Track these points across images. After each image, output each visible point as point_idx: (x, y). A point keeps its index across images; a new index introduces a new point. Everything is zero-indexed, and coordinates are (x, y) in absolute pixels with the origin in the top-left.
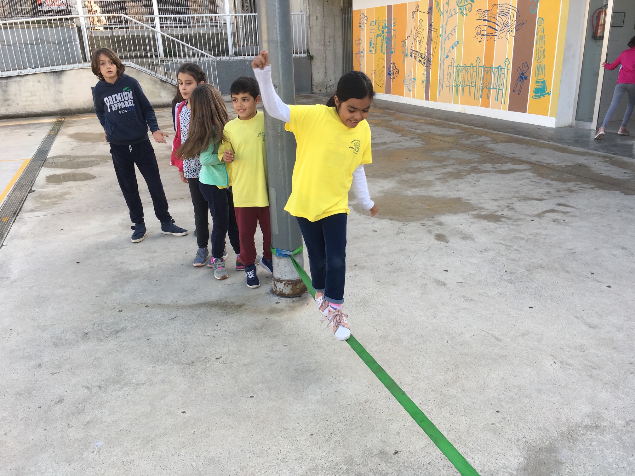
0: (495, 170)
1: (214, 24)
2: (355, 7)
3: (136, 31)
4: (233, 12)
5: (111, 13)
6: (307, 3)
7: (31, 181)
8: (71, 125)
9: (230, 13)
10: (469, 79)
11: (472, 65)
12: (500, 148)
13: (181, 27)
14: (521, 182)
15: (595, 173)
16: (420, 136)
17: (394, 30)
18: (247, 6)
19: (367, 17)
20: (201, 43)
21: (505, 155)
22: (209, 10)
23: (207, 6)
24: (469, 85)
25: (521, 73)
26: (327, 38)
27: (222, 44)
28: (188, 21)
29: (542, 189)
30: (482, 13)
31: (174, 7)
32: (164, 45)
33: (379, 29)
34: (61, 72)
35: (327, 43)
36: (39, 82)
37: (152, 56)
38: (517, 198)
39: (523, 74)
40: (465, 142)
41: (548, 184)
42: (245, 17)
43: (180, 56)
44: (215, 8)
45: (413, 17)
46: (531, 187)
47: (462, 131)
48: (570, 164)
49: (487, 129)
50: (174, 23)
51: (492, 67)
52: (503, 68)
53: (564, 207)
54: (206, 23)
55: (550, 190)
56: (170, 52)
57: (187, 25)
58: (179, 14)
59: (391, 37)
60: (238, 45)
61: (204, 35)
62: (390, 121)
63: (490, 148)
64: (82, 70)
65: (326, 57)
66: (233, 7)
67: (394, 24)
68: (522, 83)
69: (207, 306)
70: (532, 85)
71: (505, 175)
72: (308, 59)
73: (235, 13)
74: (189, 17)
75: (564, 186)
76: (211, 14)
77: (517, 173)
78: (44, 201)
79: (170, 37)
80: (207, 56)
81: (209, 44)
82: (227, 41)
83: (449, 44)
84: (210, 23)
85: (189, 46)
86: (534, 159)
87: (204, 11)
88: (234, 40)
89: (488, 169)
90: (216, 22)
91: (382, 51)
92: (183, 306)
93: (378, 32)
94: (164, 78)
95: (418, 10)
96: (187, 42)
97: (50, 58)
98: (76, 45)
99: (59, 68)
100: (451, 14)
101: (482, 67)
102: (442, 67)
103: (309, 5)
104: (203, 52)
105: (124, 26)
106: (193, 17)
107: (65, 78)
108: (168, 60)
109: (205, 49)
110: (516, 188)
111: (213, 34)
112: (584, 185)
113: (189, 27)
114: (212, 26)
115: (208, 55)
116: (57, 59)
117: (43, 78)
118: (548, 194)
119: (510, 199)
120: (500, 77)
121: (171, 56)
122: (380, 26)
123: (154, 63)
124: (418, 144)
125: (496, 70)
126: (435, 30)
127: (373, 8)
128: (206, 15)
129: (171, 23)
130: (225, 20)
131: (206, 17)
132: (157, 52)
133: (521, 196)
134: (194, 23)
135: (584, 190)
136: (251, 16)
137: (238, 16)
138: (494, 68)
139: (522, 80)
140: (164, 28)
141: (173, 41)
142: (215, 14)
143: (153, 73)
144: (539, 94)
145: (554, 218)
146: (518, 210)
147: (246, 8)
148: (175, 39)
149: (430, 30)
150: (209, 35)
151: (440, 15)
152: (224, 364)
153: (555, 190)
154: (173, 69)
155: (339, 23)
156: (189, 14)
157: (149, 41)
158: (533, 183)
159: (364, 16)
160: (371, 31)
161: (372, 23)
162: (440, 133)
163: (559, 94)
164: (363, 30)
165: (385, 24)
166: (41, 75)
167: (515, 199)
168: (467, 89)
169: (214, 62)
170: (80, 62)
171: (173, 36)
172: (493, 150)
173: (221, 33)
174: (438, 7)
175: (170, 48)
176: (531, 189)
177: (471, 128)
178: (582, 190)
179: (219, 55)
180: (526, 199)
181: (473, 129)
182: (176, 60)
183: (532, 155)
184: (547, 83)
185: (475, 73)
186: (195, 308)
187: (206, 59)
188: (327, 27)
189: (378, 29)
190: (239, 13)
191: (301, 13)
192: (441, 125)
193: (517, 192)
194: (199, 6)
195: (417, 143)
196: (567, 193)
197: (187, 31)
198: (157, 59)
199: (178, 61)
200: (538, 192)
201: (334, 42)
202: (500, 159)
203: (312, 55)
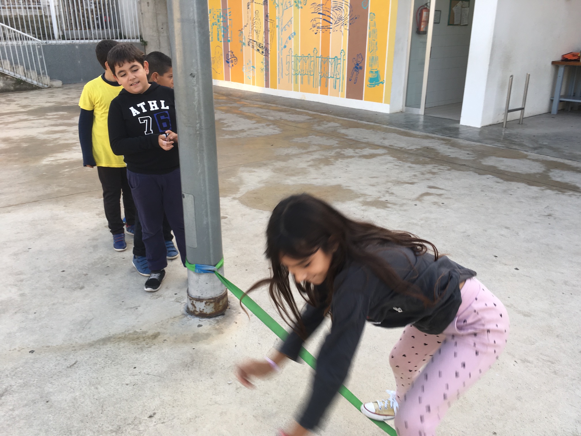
0: (358, 155)
1: (37, 6)
10: (307, 68)
11: (309, 56)
12: (352, 133)
15: (443, 155)
16: (275, 122)
17: (230, 20)
21: (359, 140)
24: (308, 74)
26: (160, 24)
30: (316, 7)
33: (215, 18)
35: (160, 29)
40: (317, 128)
41: (410, 167)
45: (249, 8)
47: (311, 118)
48: (419, 148)
49: (331, 115)
51: (328, 57)
52: (340, 59)
57: (7, 7)
59: (228, 27)
61: (26, 17)
62: (239, 108)
63: (343, 134)
65: (160, 43)
67: (230, 14)
68: (357, 73)
69: (113, 341)
70: (367, 75)
72: (142, 45)
75: (425, 169)
80: (31, 39)
83: (286, 35)
86: (386, 143)
91: (218, 39)
92: (81, 346)
93: (214, 21)
95: (253, 1)
100: (287, 7)
101: (320, 57)
102: (281, 58)
111: (36, 16)
113: (9, 8)
120: (337, 68)
122: (215, 14)
124: (276, 131)
125: (333, 60)
126: (272, 21)
138: (331, 59)
139: (357, 70)
144: (373, 83)
145: (433, 201)
149: (266, 21)
150: (31, 17)
151: (276, 7)
152: (162, 423)
153: (419, 173)
158: (397, 167)
162: (291, 119)
163: (392, 83)
165: (220, 13)
168: (305, 77)
172: (347, 136)
177: (318, 115)
178: (441, 172)
183: (383, 140)
184: (381, 72)
186: (98, 346)
188: (159, 14)
189: (213, 18)
195: (274, 129)
200: (406, 175)
202: (355, 144)
203: (145, 41)
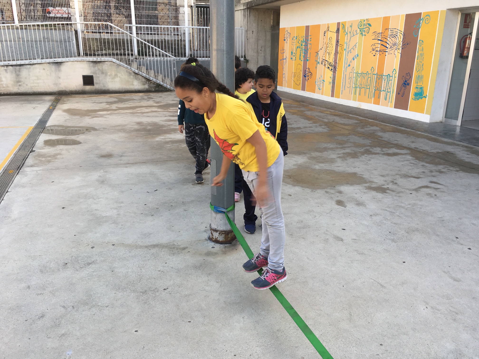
0: (383, 153)
1: (176, 33)
2: (282, 26)
3: (118, 35)
4: (191, 25)
5: (101, 22)
6: (246, 21)
7: (33, 143)
8: (65, 102)
9: (188, 26)
10: (365, 83)
11: (367, 73)
12: (387, 136)
13: (151, 34)
14: (402, 163)
15: (460, 159)
16: (326, 124)
17: (310, 44)
18: (201, 21)
19: (290, 33)
20: (165, 46)
21: (390, 142)
22: (173, 22)
23: (172, 20)
24: (365, 88)
25: (404, 80)
26: (259, 47)
27: (181, 48)
28: (157, 30)
29: (419, 170)
30: (376, 35)
31: (147, 19)
32: (138, 46)
34: (61, 63)
35: (259, 51)
36: (44, 69)
37: (128, 55)
38: (399, 175)
39: (406, 81)
40: (360, 130)
41: (423, 166)
42: (200, 29)
43: (149, 55)
44: (177, 21)
45: (325, 35)
46: (410, 168)
47: (359, 122)
48: (441, 152)
49: (377, 121)
50: (147, 31)
51: (383, 75)
52: (391, 76)
53: (436, 185)
54: (170, 32)
55: (425, 171)
56: (142, 52)
57: (156, 33)
58: (151, 25)
59: (308, 49)
60: (193, 49)
61: (168, 41)
62: (304, 111)
63: (379, 136)
64: (76, 62)
66: (191, 22)
67: (310, 40)
68: (405, 88)
69: (159, 247)
70: (413, 90)
71: (390, 157)
72: (245, 62)
73: (192, 26)
74: (158, 27)
75: (435, 168)
76: (174, 25)
77: (400, 156)
78: (41, 159)
79: (143, 41)
80: (169, 57)
81: (172, 48)
82: (185, 46)
83: (351, 56)
84: (173, 32)
85: (157, 48)
86: (413, 146)
87: (169, 23)
88: (190, 46)
89: (378, 152)
90: (178, 32)
91: (300, 59)
92: (141, 246)
93: (298, 45)
94: (137, 71)
95: (329, 30)
96: (155, 46)
97: (53, 53)
98: (73, 44)
99: (59, 60)
100: (354, 34)
101: (375, 74)
102: (345, 73)
103: (247, 23)
104: (167, 53)
105: (109, 31)
106: (161, 27)
107: (64, 68)
108: (140, 58)
109: (169, 51)
110: (398, 167)
111: (175, 40)
112: (451, 168)
113: (158, 34)
114: (175, 35)
115: (170, 55)
116: (58, 53)
117: (47, 66)
118: (423, 174)
119: (394, 176)
120: (388, 83)
121: (143, 55)
122: (299, 40)
123: (130, 59)
124: (325, 130)
125: (386, 77)
126: (341, 46)
127: (295, 27)
128: (171, 26)
129: (144, 31)
130: (184, 31)
131: (170, 28)
132: (133, 51)
133: (402, 174)
134: (161, 32)
135: (451, 172)
136: (204, 28)
137: (194, 28)
138: (384, 76)
139: (405, 86)
140: (139, 34)
141: (145, 44)
142: (177, 26)
143: (129, 67)
144: (418, 97)
145: (427, 193)
146: (400, 185)
147: (200, 22)
148: (146, 43)
149: (337, 45)
150: (172, 41)
151: (345, 35)
152: (170, 294)
153: (429, 171)
154: (144, 65)
155: (269, 37)
156: (158, 25)
157: (128, 44)
158: (412, 164)
159: (288, 32)
160: (293, 44)
161: (294, 38)
162: (342, 122)
163: (433, 98)
164: (287, 43)
165: (304, 39)
166: (45, 64)
167: (398, 176)
168: (363, 90)
169: (174, 61)
170: (75, 56)
171: (145, 40)
172: (382, 137)
173: (181, 40)
174: (344, 29)
175: (142, 49)
176: (410, 169)
177: (365, 120)
178: (449, 172)
179: (178, 56)
180: (406, 176)
181: (367, 120)
182: (146, 58)
183: (411, 143)
184: (424, 89)
185: (369, 79)
187: (169, 59)
188: (260, 39)
189: (298, 43)
190: (195, 26)
191: (241, 28)
192: (342, 116)
193: (399, 170)
194: (166, 20)
196: (438, 174)
197: (156, 37)
198: (132, 57)
199: (148, 59)
200: (415, 171)
201: (265, 51)
202: (387, 144)
203: (248, 59)
